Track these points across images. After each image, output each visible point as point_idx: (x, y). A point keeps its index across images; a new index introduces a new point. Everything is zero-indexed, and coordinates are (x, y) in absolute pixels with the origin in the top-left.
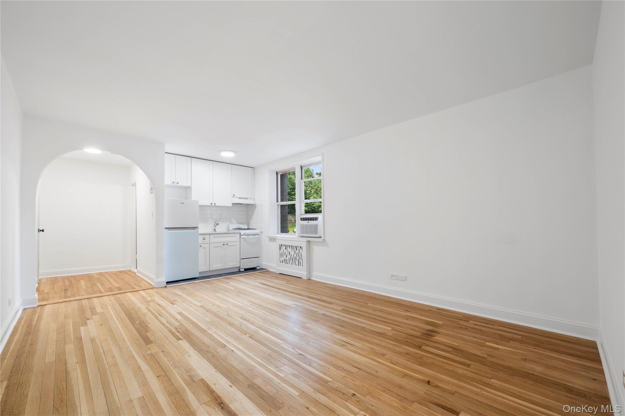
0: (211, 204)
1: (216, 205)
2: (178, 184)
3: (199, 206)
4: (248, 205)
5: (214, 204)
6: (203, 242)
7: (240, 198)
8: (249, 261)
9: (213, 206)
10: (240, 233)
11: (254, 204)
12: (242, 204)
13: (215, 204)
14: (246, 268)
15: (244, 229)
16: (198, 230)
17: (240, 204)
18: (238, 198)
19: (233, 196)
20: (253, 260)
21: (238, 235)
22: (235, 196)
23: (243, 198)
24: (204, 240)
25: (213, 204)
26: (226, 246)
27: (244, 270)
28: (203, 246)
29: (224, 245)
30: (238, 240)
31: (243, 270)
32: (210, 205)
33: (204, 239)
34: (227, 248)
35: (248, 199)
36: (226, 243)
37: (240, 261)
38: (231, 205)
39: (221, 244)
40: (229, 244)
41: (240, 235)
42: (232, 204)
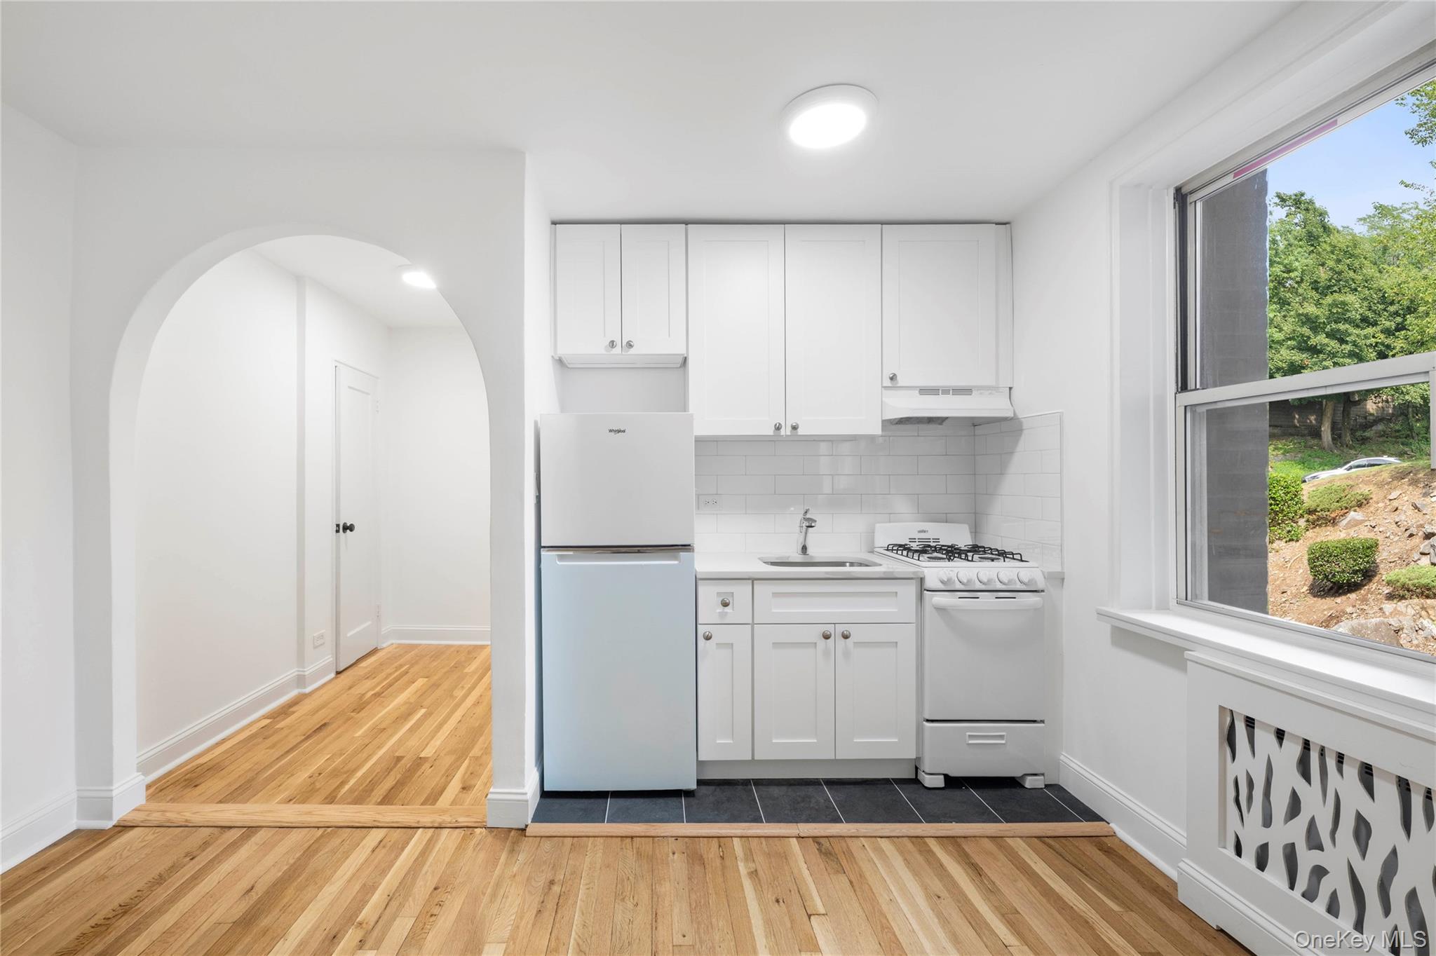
0: (778, 428)
1: (800, 431)
2: (632, 351)
3: (696, 441)
4: (974, 423)
5: (789, 429)
6: (723, 615)
7: (925, 391)
8: (971, 737)
9: (787, 440)
10: (922, 580)
11: (1010, 414)
12: (940, 421)
13: (795, 428)
14: (954, 773)
15: (952, 552)
16: (692, 560)
17: (930, 420)
18: (917, 392)
19: (888, 383)
20: (1001, 737)
21: (911, 590)
22: (901, 381)
23: (946, 391)
24: (727, 609)
25: (786, 431)
26: (841, 641)
27: (942, 784)
28: (719, 634)
29: (827, 637)
30: (911, 614)
31: (939, 782)
32: (770, 431)
33: (725, 605)
34: (847, 654)
35: (974, 393)
36: (840, 629)
37: (920, 731)
38: (878, 430)
39: (814, 633)
40: (857, 634)
41: (922, 588)
42: (884, 422)
